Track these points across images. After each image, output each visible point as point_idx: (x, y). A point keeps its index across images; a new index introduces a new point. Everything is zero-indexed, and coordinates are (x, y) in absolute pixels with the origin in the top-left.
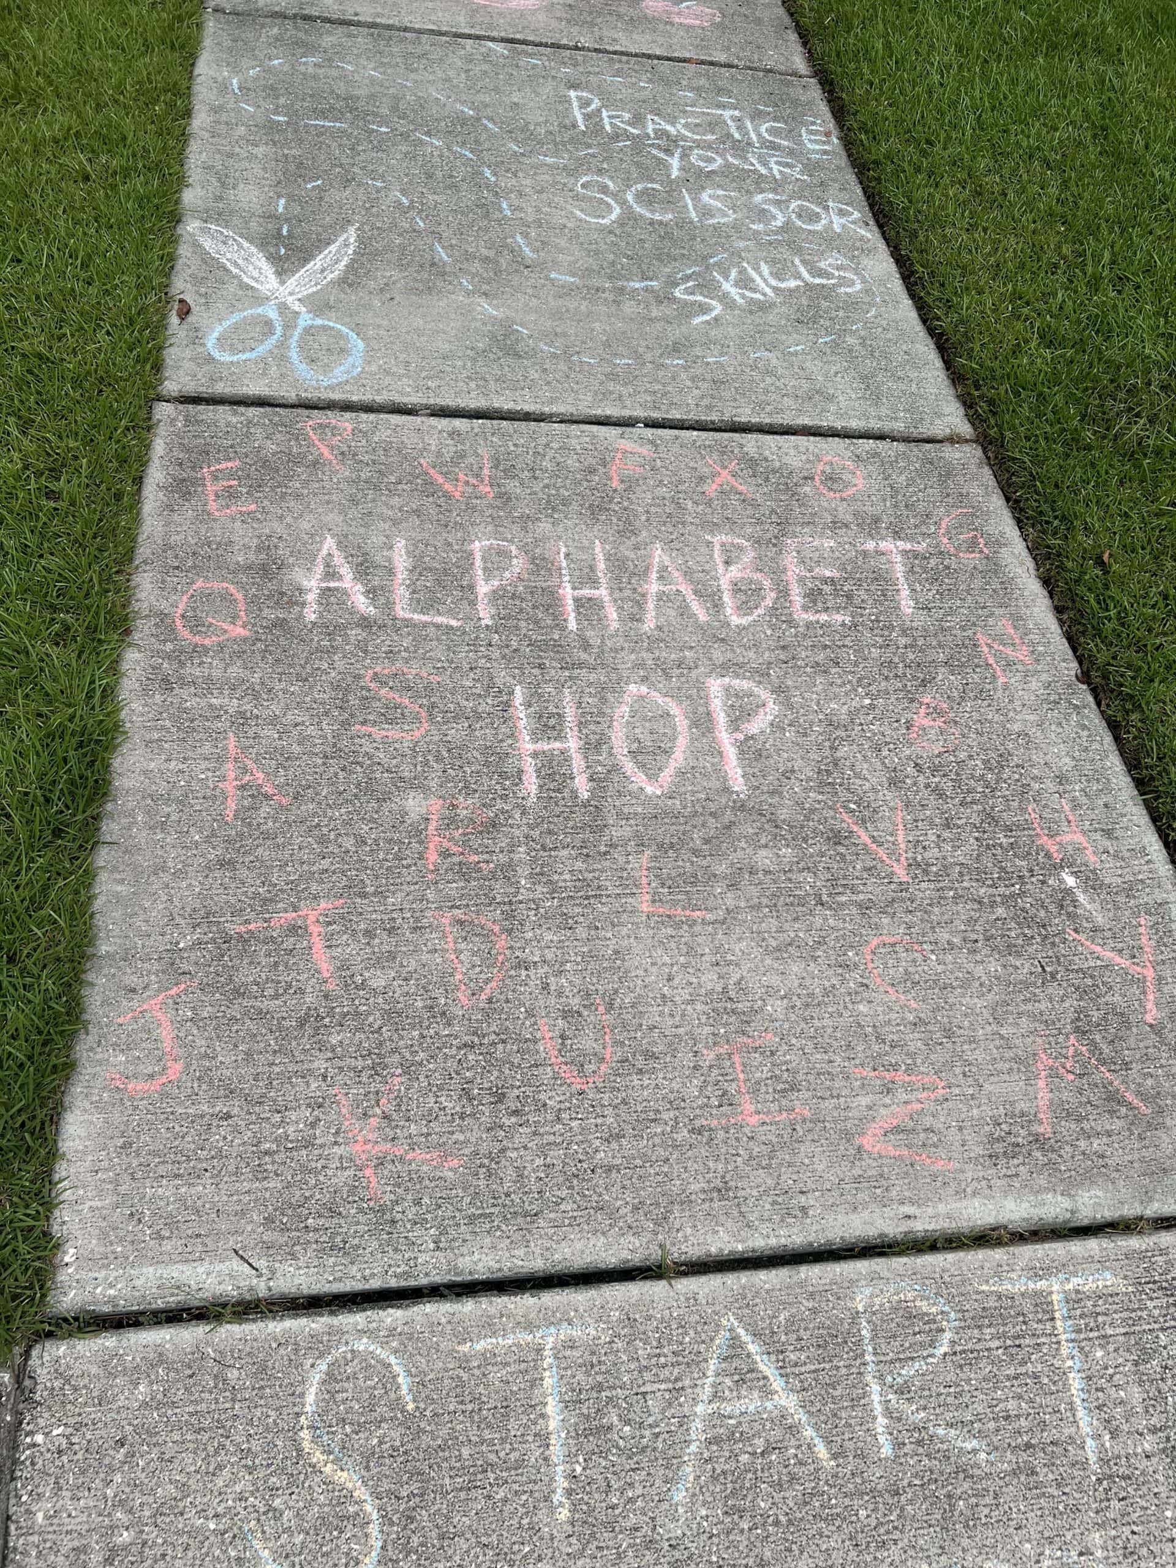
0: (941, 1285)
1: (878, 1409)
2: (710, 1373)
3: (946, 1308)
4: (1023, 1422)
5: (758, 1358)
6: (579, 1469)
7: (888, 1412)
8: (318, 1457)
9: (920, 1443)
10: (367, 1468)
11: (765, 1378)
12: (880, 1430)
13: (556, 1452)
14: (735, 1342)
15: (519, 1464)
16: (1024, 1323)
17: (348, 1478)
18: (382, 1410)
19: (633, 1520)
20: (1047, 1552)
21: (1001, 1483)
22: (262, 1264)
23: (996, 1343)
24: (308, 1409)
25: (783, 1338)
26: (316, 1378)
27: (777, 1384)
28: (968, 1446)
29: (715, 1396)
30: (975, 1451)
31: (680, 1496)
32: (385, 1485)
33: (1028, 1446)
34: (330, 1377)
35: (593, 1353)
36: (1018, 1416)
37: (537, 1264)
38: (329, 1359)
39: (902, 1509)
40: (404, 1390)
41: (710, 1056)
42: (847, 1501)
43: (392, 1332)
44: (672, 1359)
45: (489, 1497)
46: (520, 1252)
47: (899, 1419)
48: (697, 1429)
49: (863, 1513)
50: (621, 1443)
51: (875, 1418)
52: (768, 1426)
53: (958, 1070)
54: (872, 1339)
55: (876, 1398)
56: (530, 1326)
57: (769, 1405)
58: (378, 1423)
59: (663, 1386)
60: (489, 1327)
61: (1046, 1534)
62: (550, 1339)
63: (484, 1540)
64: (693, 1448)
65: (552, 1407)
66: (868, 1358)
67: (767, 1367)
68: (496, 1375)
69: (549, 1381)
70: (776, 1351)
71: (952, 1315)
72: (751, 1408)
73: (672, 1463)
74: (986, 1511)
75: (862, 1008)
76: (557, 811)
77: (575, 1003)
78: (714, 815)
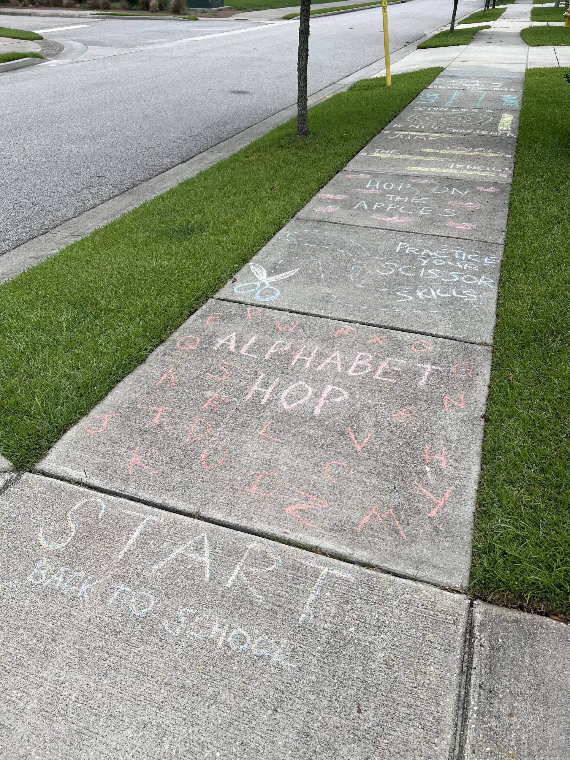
0: (283, 554)
1: (235, 574)
2: (188, 544)
3: (280, 560)
4: (283, 599)
5: (206, 546)
6: (132, 549)
7: (237, 577)
8: (69, 518)
9: (241, 588)
10: (79, 525)
11: (204, 552)
12: (231, 579)
13: (129, 543)
14: (202, 540)
15: (117, 541)
16: (306, 574)
17: (73, 526)
18: (93, 516)
19: (138, 567)
20: (263, 636)
21: (262, 611)
22: (89, 475)
23: (291, 575)
24: (75, 508)
25: (218, 545)
26: (82, 502)
27: (207, 555)
28: (258, 596)
29: (185, 549)
30: (259, 599)
31: (155, 567)
32: (81, 531)
33: (279, 606)
34: (86, 503)
35: (158, 526)
36: (282, 597)
37: (160, 501)
38: (88, 500)
39: (222, 601)
40: (101, 513)
41: (252, 473)
42: (205, 592)
43: (108, 501)
44: (179, 536)
45: (104, 545)
46: (157, 497)
47: (239, 580)
48: (173, 555)
49: (208, 597)
50: (149, 549)
51: (232, 576)
52: (196, 563)
53: (336, 503)
54: (247, 557)
55: (236, 571)
56: (145, 513)
57: (200, 559)
58: (89, 517)
59: (172, 541)
60: (135, 509)
61: (267, 631)
62: (149, 518)
63: (95, 553)
64: (169, 558)
65: (136, 534)
66: (242, 561)
67: (207, 550)
68: (127, 520)
69: (140, 527)
70: (213, 546)
71: (281, 562)
72: (194, 557)
73: (159, 559)
74: (250, 615)
75: (314, 477)
76: (251, 404)
77: (220, 449)
78: (302, 418)
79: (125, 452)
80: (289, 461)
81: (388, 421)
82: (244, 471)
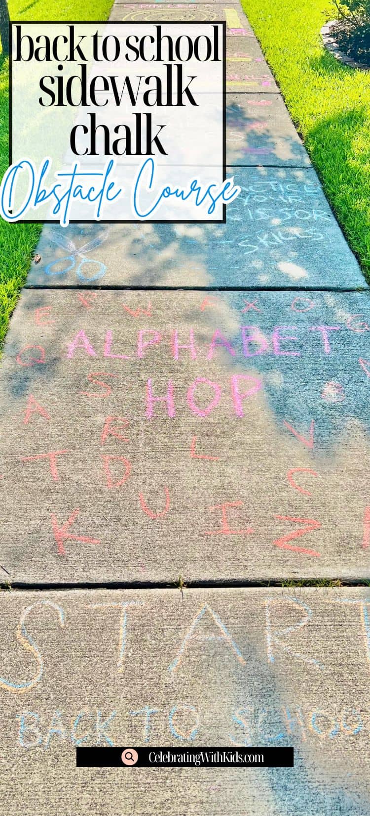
0: (306, 599)
1: (270, 644)
2: (193, 624)
3: (308, 608)
4: (339, 655)
5: (216, 620)
6: (130, 654)
7: (274, 646)
8: (22, 640)
9: (287, 658)
10: (41, 646)
11: (218, 628)
12: (269, 652)
13: (122, 647)
14: (206, 613)
15: (104, 651)
16: (345, 616)
17: (34, 648)
18: (52, 627)
19: (150, 676)
20: (344, 708)
21: (325, 678)
22: (12, 572)
23: (330, 623)
24: (21, 623)
25: (229, 614)
26: (26, 612)
27: (224, 631)
28: (311, 662)
29: (195, 632)
30: (313, 664)
31: (173, 668)
32: (47, 653)
33: (340, 665)
34: (31, 612)
35: (143, 613)
36: (337, 653)
37: (125, 579)
38: (32, 606)
39: (275, 684)
40: (61, 619)
41: (212, 509)
42: (249, 678)
43: (60, 599)
44: (177, 617)
45: (90, 661)
46: (118, 575)
47: (278, 649)
48: (185, 644)
49: (256, 683)
50: (150, 646)
51: (267, 647)
52: (217, 646)
53: (326, 519)
54: (270, 617)
55: (269, 639)
56: (118, 601)
57: (219, 638)
58: (48, 630)
59: (172, 627)
60: (100, 599)
61: (345, 701)
62: (125, 606)
63: (86, 676)
64: (182, 651)
65: (122, 631)
66: (267, 624)
67: (220, 624)
68: (100, 618)
69: (123, 621)
70: (224, 617)
71: (310, 611)
72: (210, 639)
73: (171, 656)
74: (316, 688)
75: (284, 494)
76: (160, 421)
77: (156, 488)
78: (227, 423)
79: (40, 526)
80: (245, 483)
81: (320, 404)
82: (201, 509)
